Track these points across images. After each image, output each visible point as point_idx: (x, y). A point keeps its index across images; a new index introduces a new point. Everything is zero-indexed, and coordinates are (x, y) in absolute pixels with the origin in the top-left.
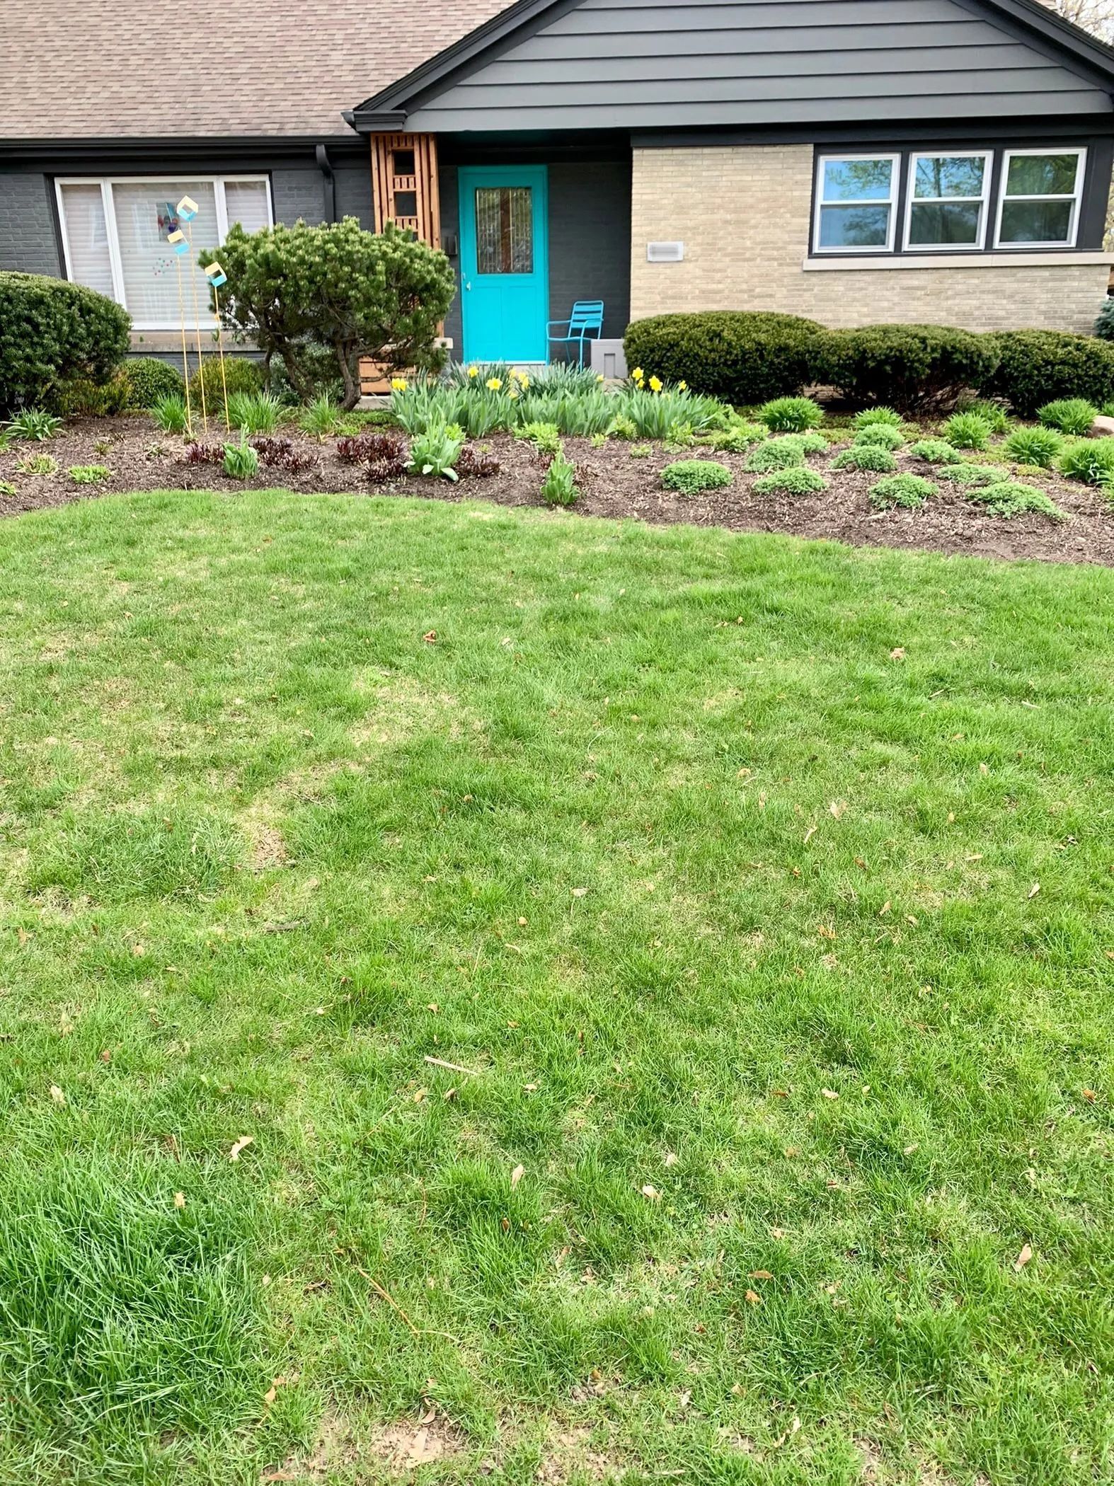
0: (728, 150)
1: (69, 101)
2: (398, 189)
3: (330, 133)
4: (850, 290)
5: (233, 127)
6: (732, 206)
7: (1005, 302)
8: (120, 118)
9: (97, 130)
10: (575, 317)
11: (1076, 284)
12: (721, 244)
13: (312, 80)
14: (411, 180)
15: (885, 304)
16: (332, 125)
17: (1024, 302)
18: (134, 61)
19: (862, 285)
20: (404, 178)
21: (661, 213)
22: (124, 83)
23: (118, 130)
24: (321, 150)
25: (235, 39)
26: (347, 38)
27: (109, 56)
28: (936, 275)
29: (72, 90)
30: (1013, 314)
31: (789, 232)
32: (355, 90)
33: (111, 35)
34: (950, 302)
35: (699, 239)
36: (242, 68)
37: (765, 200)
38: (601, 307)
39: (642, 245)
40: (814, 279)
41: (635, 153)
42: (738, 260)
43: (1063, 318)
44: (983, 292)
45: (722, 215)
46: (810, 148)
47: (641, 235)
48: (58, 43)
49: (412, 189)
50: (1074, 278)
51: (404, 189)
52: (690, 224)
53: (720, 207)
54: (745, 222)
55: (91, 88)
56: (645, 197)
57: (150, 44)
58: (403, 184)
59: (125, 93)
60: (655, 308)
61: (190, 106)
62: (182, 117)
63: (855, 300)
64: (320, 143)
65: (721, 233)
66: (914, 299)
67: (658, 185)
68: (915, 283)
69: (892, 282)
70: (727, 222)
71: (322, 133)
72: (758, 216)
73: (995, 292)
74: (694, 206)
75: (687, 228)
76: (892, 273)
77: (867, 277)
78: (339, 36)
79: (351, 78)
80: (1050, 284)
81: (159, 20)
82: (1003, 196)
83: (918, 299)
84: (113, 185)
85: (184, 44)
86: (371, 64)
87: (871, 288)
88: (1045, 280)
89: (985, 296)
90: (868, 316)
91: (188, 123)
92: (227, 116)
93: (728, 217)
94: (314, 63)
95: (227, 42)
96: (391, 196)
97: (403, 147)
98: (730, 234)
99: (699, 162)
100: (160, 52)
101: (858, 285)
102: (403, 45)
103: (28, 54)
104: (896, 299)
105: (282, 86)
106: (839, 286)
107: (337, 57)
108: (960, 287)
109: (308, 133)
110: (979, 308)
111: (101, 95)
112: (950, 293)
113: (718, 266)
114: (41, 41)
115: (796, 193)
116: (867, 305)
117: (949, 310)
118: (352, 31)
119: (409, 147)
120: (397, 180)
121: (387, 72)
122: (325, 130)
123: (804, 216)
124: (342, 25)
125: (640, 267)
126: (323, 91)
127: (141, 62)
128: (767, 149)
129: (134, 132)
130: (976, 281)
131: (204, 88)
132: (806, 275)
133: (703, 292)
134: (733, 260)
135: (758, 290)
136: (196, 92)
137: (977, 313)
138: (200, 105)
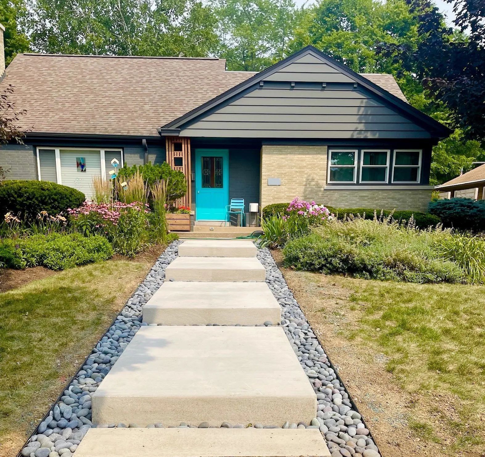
0: (297, 147)
1: (43, 119)
2: (176, 156)
3: (148, 135)
4: (342, 197)
5: (110, 131)
6: (298, 166)
7: (396, 202)
8: (64, 126)
9: (55, 130)
10: (232, 204)
11: (420, 196)
12: (294, 179)
13: (138, 115)
14: (181, 153)
15: (354, 202)
16: (148, 132)
17: (403, 202)
18: (67, 105)
19: (345, 195)
20: (178, 152)
21: (273, 168)
22: (64, 113)
23: (64, 130)
24: (144, 141)
25: (106, 99)
26: (150, 100)
27: (57, 103)
28: (371, 192)
29: (44, 114)
30: (399, 206)
31: (319, 176)
32: (156, 119)
33: (57, 95)
34: (377, 202)
35: (287, 178)
36: (110, 109)
37: (311, 165)
38: (243, 201)
39: (266, 179)
40: (328, 193)
41: (263, 146)
42: (301, 185)
43: (417, 208)
44: (389, 198)
45: (294, 169)
46: (326, 147)
47: (265, 176)
48: (36, 97)
49: (181, 156)
50: (420, 194)
51: (178, 156)
52: (283, 172)
53: (294, 166)
54: (303, 172)
55: (51, 114)
56: (267, 162)
57: (73, 99)
58: (178, 154)
59: (65, 116)
60: (270, 202)
61: (91, 122)
62: (89, 126)
63: (343, 200)
64: (144, 138)
65: (295, 176)
66: (364, 200)
67: (272, 158)
68: (364, 195)
69: (356, 194)
70: (297, 172)
71: (145, 135)
72: (308, 170)
73: (392, 198)
74: (285, 166)
75: (283, 174)
76: (357, 191)
77: (348, 192)
78: (147, 99)
79: (153, 115)
80: (412, 196)
81: (76, 90)
82: (394, 165)
83: (366, 200)
84: (60, 150)
85: (86, 99)
86: (161, 110)
87: (349, 196)
88: (410, 195)
89: (389, 200)
90: (348, 206)
91: (91, 129)
92: (107, 127)
93: (297, 170)
94: (138, 109)
95: (104, 100)
96: (173, 159)
97: (178, 141)
98: (298, 176)
99: (286, 151)
100: (77, 102)
101: (344, 195)
102: (172, 104)
103: (24, 100)
104: (358, 200)
105: (127, 117)
106: (336, 195)
107: (147, 107)
108: (380, 196)
109: (139, 134)
110: (387, 204)
111: (56, 117)
112: (377, 198)
113: (294, 187)
114: (29, 96)
115: (321, 162)
116: (347, 202)
117: (376, 204)
118: (152, 98)
119: (180, 141)
120: (175, 153)
121: (167, 113)
122: (146, 134)
123: (325, 170)
124: (148, 95)
125: (265, 187)
126: (143, 119)
127: (70, 105)
128: (311, 147)
129: (70, 131)
130: (386, 194)
131: (96, 116)
132: (325, 191)
133: (288, 196)
134: (299, 185)
135: (308, 196)
136: (93, 117)
137: (386, 205)
138: (96, 122)
